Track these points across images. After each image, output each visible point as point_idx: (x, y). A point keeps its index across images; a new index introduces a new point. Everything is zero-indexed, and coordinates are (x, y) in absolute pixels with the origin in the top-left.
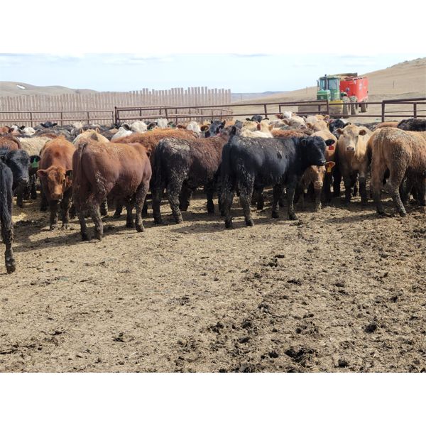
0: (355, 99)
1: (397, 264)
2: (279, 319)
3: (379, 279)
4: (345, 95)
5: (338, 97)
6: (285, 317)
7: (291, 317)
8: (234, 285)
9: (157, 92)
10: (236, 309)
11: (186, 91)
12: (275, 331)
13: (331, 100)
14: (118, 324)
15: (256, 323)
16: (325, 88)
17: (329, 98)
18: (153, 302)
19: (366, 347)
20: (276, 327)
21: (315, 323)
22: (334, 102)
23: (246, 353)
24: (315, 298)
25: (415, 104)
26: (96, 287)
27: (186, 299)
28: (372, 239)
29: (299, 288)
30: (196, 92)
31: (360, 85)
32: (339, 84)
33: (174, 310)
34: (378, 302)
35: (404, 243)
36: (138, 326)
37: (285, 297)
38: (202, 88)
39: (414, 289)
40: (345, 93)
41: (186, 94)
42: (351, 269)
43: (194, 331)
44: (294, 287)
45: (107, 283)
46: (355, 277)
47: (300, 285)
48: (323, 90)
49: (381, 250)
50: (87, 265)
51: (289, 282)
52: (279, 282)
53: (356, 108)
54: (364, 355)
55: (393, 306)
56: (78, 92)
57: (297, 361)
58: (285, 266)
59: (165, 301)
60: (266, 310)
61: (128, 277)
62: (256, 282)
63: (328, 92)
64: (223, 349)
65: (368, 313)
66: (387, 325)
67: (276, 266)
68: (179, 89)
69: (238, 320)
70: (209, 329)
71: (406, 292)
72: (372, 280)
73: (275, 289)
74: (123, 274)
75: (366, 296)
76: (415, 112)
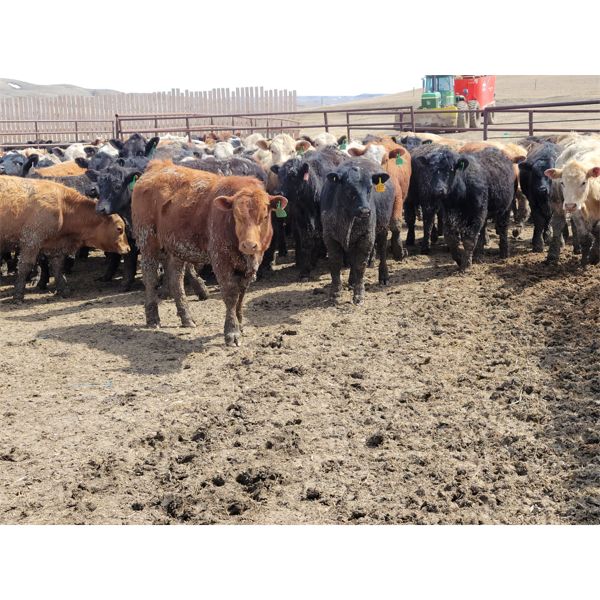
0: (475, 105)
1: (451, 344)
2: (250, 427)
3: (417, 368)
4: (462, 99)
5: (452, 102)
6: (262, 423)
7: (269, 424)
8: (208, 375)
9: (192, 93)
10: (195, 411)
11: (233, 93)
12: (237, 445)
13: (442, 106)
14: (17, 434)
15: (213, 432)
16: (433, 90)
17: (439, 103)
18: (82, 401)
19: (359, 469)
20: (241, 439)
21: (299, 433)
22: (445, 109)
23: (181, 479)
24: (316, 395)
25: (531, 113)
26: (9, 377)
27: (131, 396)
28: (429, 308)
29: (299, 379)
30: (247, 95)
31: (484, 85)
32: (453, 83)
33: (107, 413)
34: (403, 402)
35: (472, 313)
36: (44, 438)
37: (273, 394)
38: (257, 88)
39: (460, 382)
40: (462, 96)
41: (233, 98)
42: (384, 353)
43: (122, 444)
44: (292, 378)
45: (27, 371)
46: (385, 365)
47: (302, 375)
48: (430, 93)
49: (436, 324)
50: (10, 344)
51: (287, 371)
52: (275, 370)
53: (478, 117)
54: (349, 482)
55: (422, 407)
56: (94, 93)
57: (250, 491)
58: (293, 347)
59: (101, 398)
60: (238, 413)
61: (62, 363)
62: (243, 371)
63: (438, 95)
64: (152, 473)
65: (382, 417)
66: (402, 435)
67: (279, 347)
68: (223, 90)
69: (191, 427)
70: (143, 441)
71: (447, 387)
72: (408, 368)
73: (265, 380)
74: (56, 359)
75: (391, 392)
76: (531, 124)
